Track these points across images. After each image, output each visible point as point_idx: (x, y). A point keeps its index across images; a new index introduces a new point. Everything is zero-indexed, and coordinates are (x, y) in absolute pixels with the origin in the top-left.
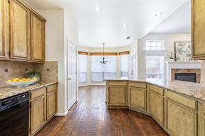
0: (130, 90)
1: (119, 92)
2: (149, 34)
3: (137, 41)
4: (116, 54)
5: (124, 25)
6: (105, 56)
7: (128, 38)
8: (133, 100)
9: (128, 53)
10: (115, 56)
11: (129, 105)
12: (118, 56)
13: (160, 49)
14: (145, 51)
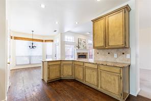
0: (63, 66)
1: (56, 69)
2: (69, 31)
3: (60, 34)
4: (42, 41)
5: (57, 23)
6: (34, 42)
7: (55, 31)
8: (65, 72)
9: (52, 41)
10: (42, 43)
11: (62, 76)
12: (44, 42)
13: (71, 41)
14: (64, 42)
